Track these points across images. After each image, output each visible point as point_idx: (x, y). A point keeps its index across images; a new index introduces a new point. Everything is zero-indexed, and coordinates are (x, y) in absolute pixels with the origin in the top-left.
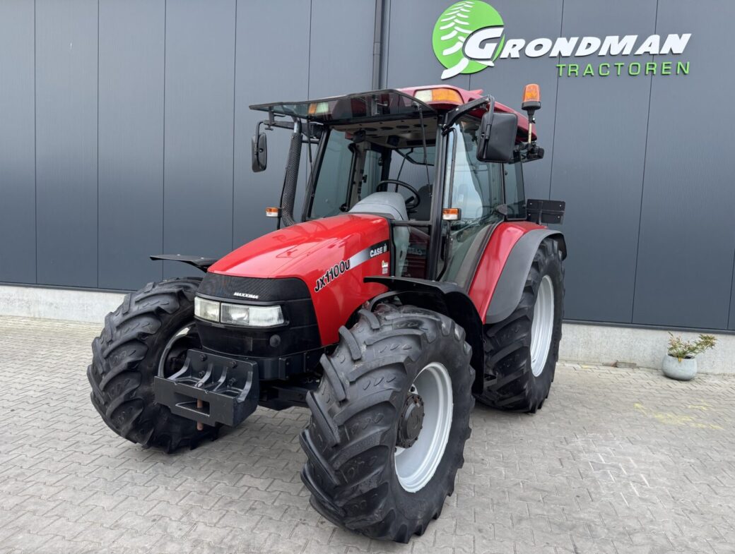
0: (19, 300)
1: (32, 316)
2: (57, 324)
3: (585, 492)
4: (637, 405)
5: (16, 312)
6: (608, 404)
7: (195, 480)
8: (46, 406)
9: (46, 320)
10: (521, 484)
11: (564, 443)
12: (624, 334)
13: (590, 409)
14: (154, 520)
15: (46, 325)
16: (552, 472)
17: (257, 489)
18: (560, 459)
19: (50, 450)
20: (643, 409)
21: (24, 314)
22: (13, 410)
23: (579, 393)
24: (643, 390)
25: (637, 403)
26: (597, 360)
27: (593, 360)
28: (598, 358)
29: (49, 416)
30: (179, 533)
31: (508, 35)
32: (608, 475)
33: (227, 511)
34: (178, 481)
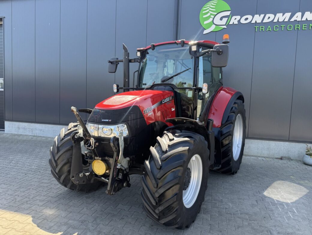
0: (29, 128)
1: (34, 135)
2: (44, 138)
3: (268, 215)
4: (291, 177)
5: (27, 133)
6: (278, 176)
7: (99, 205)
8: (39, 173)
9: (39, 137)
10: (239, 211)
11: (259, 193)
12: (285, 145)
13: (270, 178)
14: (82, 222)
15: (39, 139)
16: (253, 206)
17: (125, 210)
18: (256, 201)
19: (40, 191)
20: (294, 178)
21: (30, 134)
22: (26, 174)
23: (265, 171)
24: (294, 170)
25: (292, 176)
26: (273, 156)
27: (271, 156)
28: (273, 155)
29: (40, 177)
30: (92, 228)
31: (233, 14)
32: (278, 208)
33: (112, 219)
34: (92, 206)
